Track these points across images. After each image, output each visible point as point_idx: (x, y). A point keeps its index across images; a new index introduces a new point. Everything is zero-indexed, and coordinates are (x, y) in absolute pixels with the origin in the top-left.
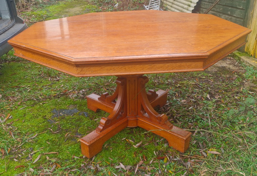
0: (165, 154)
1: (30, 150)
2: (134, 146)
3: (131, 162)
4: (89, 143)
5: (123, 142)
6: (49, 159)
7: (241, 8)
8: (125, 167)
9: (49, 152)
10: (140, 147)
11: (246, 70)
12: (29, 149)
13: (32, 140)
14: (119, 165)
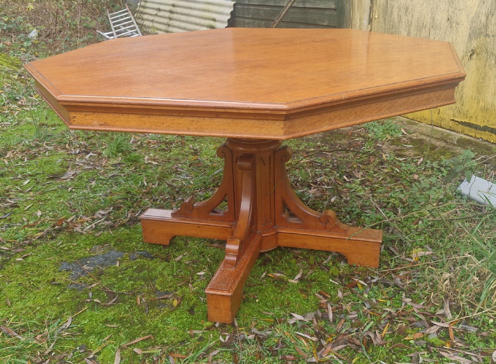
0: (351, 277)
1: (81, 351)
2: (291, 281)
3: (307, 307)
4: (229, 290)
5: (264, 281)
6: (144, 352)
7: (325, 24)
8: (304, 317)
9: (131, 340)
10: (301, 279)
11: (367, 128)
12: (78, 348)
13: (68, 332)
14: (291, 316)
